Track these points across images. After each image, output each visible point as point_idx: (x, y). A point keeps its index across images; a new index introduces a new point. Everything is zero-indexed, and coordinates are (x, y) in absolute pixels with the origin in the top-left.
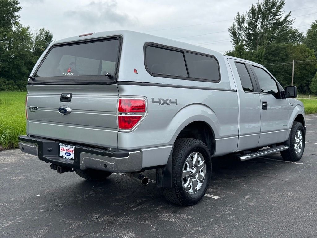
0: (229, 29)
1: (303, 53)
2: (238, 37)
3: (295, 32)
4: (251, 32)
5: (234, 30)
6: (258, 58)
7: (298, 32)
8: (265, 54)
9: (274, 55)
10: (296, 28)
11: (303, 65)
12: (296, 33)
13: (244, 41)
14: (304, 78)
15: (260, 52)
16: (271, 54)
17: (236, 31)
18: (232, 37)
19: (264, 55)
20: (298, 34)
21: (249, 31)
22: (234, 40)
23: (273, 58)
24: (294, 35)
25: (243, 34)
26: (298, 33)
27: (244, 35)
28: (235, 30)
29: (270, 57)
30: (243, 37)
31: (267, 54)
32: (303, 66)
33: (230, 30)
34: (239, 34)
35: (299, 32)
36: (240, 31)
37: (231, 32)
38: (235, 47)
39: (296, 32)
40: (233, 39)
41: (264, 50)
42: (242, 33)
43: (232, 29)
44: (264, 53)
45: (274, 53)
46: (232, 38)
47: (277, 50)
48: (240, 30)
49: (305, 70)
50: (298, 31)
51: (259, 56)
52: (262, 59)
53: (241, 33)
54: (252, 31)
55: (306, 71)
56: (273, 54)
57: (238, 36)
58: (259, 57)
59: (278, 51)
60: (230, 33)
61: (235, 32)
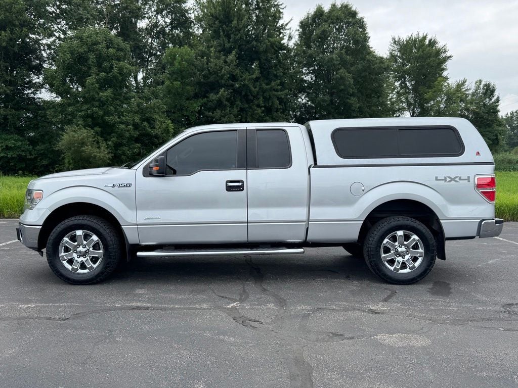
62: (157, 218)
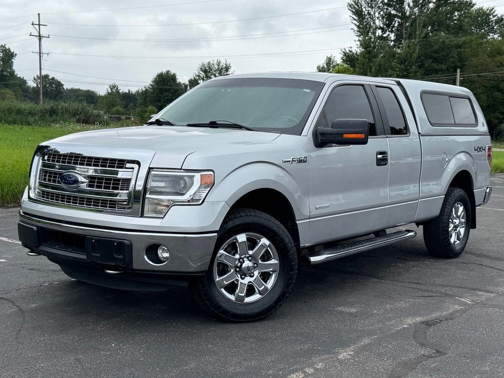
0: (349, 4)
1: (495, 56)
2: (366, 21)
3: (488, 15)
4: (393, 12)
5: (358, 6)
6: (405, 66)
7: (494, 14)
8: (419, 57)
9: (436, 60)
10: (492, 7)
11: (494, 80)
12: (491, 17)
13: (379, 29)
14: (496, 108)
15: (409, 52)
16: (431, 57)
17: (364, 10)
18: (355, 20)
19: (417, 59)
20: (495, 18)
21: (389, 8)
22: (358, 27)
23: (435, 66)
24: (486, 19)
25: (377, 15)
26: (494, 16)
27: (378, 18)
28: (361, 6)
29: (428, 63)
30: (377, 22)
31: (422, 58)
32: (493, 83)
33: (352, 7)
34: (369, 14)
35: (496, 15)
36: (370, 9)
37: (353, 11)
38: (359, 40)
39: (492, 14)
40: (357, 24)
41: (416, 49)
42: (375, 14)
43: (356, 4)
44: (415, 55)
45: (436, 55)
46: (355, 22)
47: (443, 50)
48: (372, 7)
49: (498, 92)
50: (494, 12)
51: (405, 61)
52: (411, 66)
53: (372, 13)
54: (394, 9)
55: (500, 93)
56: (435, 58)
57: (367, 19)
58: (406, 63)
59: (446, 52)
60: (350, 13)
61: (362, 11)
62: (323, 207)
